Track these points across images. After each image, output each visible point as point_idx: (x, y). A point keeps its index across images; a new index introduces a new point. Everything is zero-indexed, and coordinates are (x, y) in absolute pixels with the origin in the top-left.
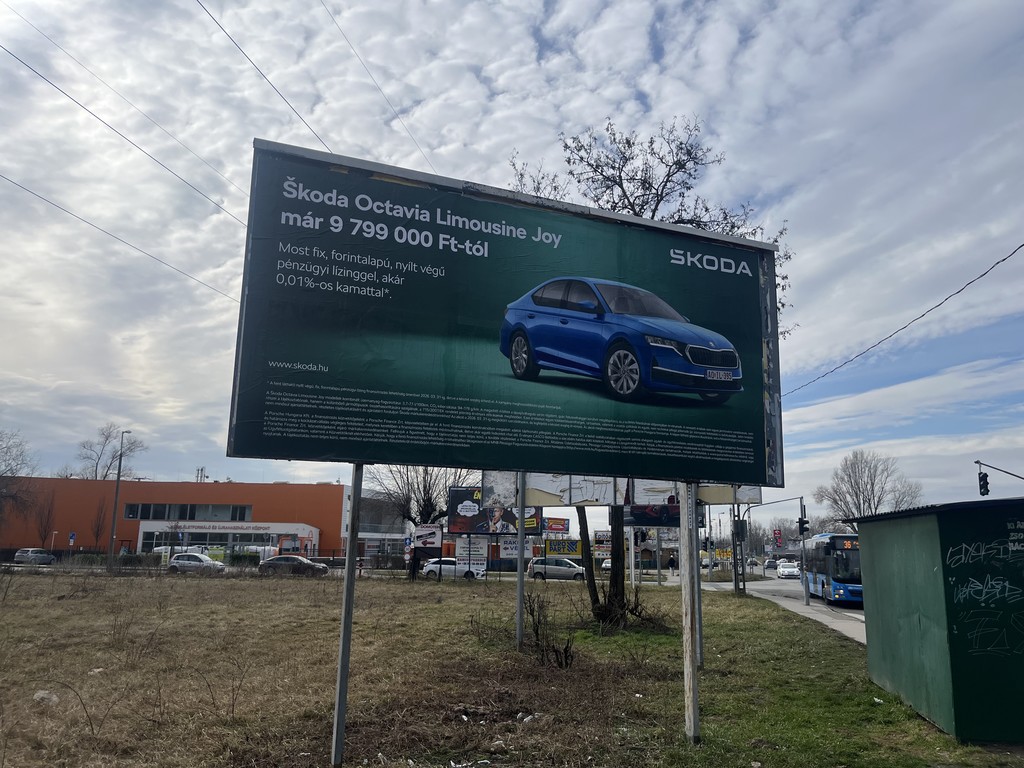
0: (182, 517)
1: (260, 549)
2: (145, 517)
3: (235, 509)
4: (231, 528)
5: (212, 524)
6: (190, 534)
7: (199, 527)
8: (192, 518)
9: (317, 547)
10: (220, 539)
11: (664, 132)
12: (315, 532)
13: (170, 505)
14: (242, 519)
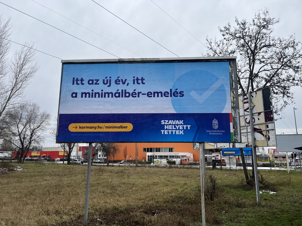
0: (157, 151)
1: (176, 160)
2: (148, 151)
3: (170, 149)
4: (169, 154)
5: (164, 153)
6: (159, 156)
7: (160, 154)
8: (159, 151)
9: (193, 159)
10: (166, 157)
11: (256, 17)
12: (192, 155)
13: (154, 148)
14: (172, 151)
